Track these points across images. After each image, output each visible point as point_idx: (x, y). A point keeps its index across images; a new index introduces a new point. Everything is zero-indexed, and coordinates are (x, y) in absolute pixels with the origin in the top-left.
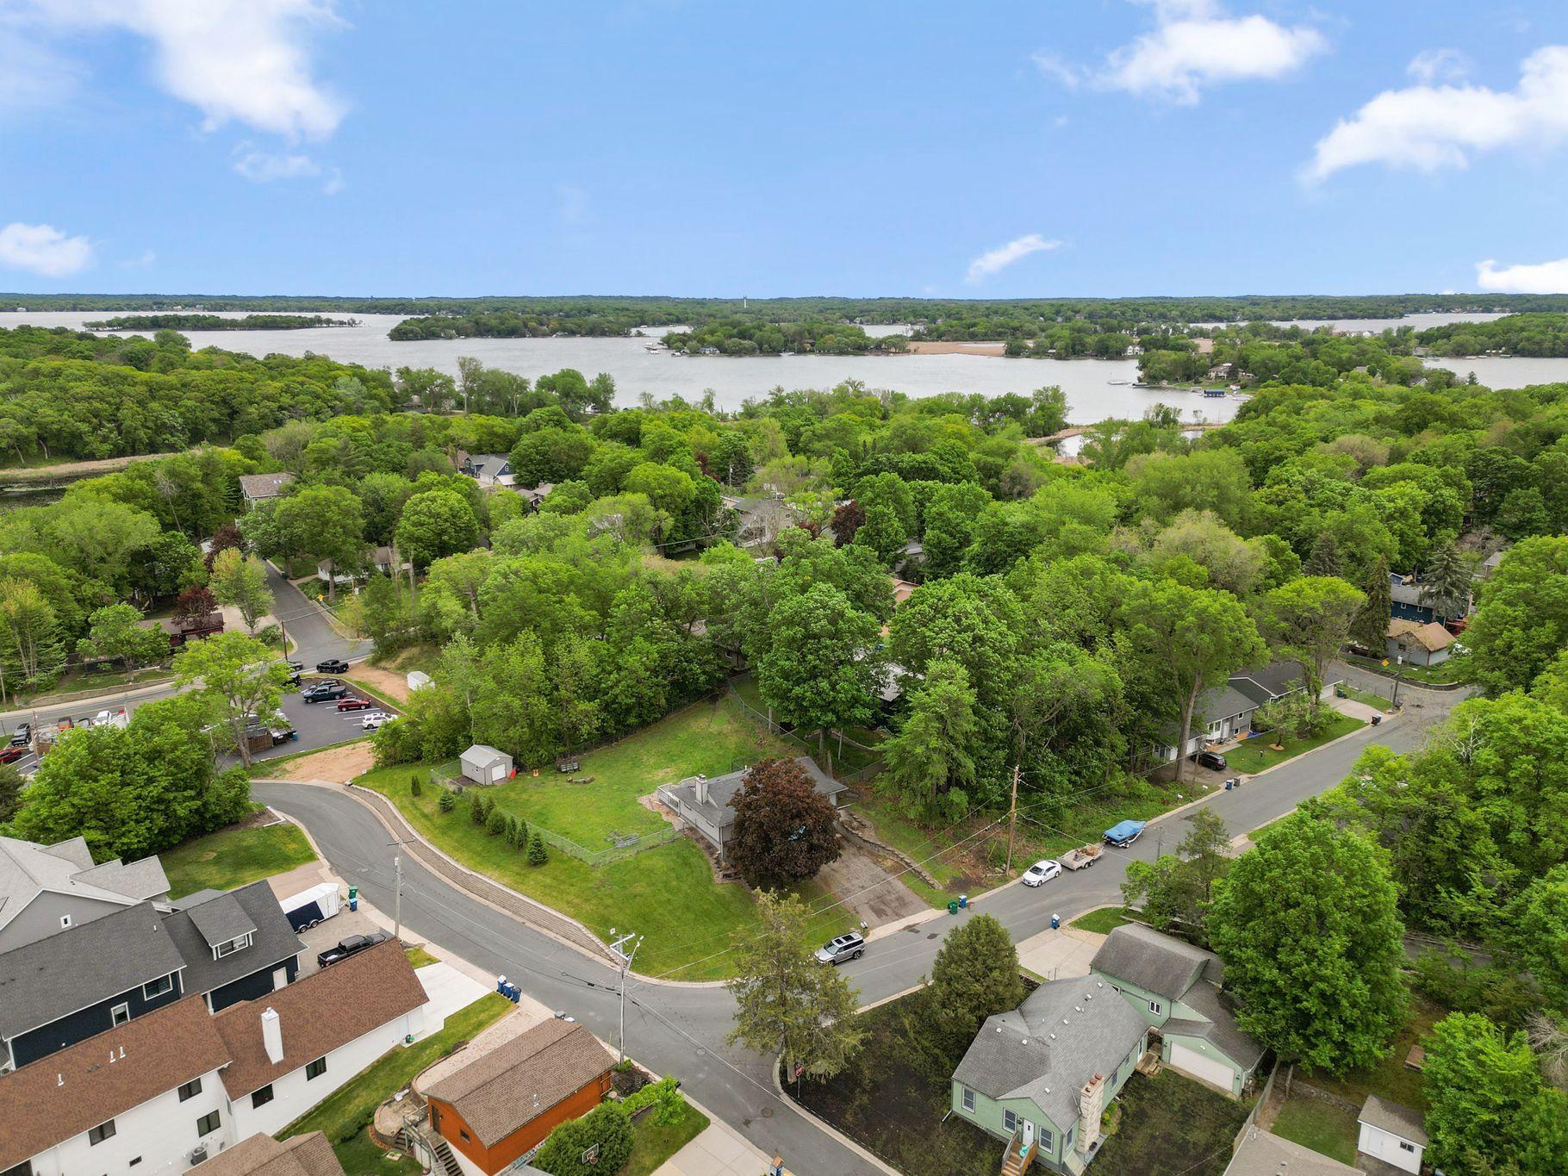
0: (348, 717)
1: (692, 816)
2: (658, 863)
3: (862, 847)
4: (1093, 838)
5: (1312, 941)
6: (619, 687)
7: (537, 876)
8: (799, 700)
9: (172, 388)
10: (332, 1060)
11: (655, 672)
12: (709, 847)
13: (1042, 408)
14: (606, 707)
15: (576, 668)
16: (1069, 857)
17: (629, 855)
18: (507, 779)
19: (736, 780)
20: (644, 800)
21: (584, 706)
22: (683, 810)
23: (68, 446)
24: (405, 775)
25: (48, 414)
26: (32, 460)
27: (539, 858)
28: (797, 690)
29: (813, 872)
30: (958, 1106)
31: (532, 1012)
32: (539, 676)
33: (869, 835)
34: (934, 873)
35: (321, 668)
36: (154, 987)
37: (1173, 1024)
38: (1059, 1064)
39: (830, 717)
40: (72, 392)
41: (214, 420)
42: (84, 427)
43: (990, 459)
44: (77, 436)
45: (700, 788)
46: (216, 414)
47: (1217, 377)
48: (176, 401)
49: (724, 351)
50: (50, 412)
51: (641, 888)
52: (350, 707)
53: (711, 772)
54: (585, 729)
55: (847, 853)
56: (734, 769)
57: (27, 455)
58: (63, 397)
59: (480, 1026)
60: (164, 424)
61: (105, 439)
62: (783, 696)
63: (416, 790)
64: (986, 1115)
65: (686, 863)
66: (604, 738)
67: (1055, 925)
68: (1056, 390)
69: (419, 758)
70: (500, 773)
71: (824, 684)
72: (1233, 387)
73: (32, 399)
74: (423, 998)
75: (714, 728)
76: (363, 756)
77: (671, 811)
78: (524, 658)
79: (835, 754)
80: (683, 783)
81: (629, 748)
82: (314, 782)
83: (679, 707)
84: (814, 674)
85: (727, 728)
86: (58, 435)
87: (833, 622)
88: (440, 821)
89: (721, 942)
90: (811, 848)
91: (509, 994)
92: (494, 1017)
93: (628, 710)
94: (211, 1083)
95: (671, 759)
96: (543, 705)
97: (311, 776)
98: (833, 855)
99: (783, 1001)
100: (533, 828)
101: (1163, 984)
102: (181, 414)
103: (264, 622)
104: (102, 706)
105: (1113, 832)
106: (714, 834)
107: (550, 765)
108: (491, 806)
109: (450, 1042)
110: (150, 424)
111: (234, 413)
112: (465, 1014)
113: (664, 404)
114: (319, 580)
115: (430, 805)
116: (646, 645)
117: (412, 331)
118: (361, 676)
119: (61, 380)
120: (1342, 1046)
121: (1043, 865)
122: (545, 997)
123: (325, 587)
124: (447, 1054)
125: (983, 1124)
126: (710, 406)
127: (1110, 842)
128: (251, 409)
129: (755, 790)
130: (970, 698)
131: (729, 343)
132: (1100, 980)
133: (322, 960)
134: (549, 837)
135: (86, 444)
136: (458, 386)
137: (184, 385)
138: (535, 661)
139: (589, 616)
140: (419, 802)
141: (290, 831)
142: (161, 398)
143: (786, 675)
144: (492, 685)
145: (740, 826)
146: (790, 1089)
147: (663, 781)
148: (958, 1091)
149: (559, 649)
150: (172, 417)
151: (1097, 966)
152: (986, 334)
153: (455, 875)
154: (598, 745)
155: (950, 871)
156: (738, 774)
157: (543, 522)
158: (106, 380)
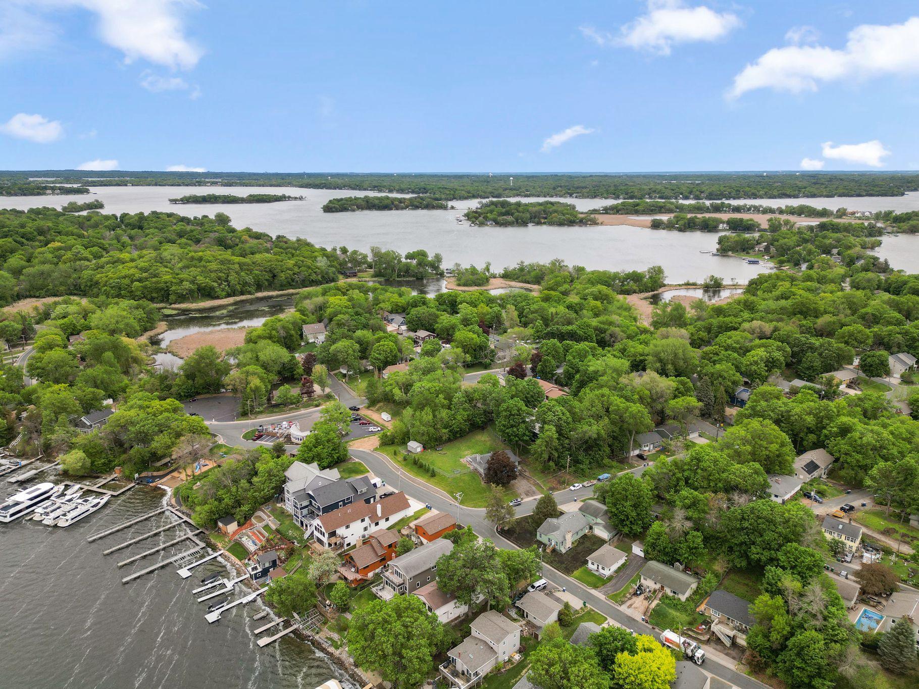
0: (364, 427)
1: (476, 465)
2: (466, 478)
3: (524, 477)
4: (595, 479)
5: (623, 502)
6: (455, 424)
7: (432, 479)
8: (508, 433)
9: (248, 265)
10: (391, 518)
11: (465, 421)
12: (481, 474)
13: (651, 277)
14: (450, 431)
15: (442, 419)
16: (585, 484)
17: (458, 475)
18: (421, 451)
19: (488, 456)
20: (461, 460)
21: (444, 431)
22: (473, 463)
23: (207, 293)
24: (391, 449)
25: (200, 279)
26: (194, 300)
27: (433, 475)
28: (507, 431)
29: (508, 483)
30: (538, 538)
31: (434, 512)
32: (431, 421)
33: (527, 474)
34: (544, 485)
35: (351, 409)
36: (348, 499)
37: (597, 524)
38: (562, 529)
39: (517, 439)
40: (209, 268)
41: (266, 280)
42: (215, 284)
43: (602, 326)
44: (212, 288)
45: (478, 457)
46: (268, 278)
47: (759, 250)
48: (251, 271)
49: (498, 223)
50: (202, 278)
51: (461, 484)
52: (363, 424)
53: (481, 453)
54: (444, 438)
55: (519, 478)
56: (488, 452)
57: (193, 297)
58: (206, 272)
59: (423, 514)
60: (246, 282)
61: (223, 290)
62: (504, 432)
63: (395, 453)
64: (544, 539)
65: (474, 478)
66: (449, 440)
67: (575, 501)
68: (660, 267)
69: (393, 443)
70: (419, 450)
71: (515, 429)
72: (766, 258)
73: (194, 271)
74: (410, 506)
75: (483, 439)
76: (375, 441)
77: (469, 464)
78: (427, 415)
79: (519, 449)
80: (474, 456)
81: (457, 443)
82: (361, 449)
83: (472, 431)
84: (512, 426)
85: (487, 439)
86: (204, 289)
87: (518, 411)
88: (404, 463)
89: (482, 498)
90: (508, 476)
91: (429, 508)
92: (426, 513)
93: (457, 432)
94: (367, 519)
95: (469, 448)
96: (432, 430)
97: (359, 447)
98: (515, 478)
99: (497, 510)
100: (431, 467)
101: (595, 513)
102: (253, 277)
103: (327, 390)
104: (284, 419)
105: (601, 477)
106: (482, 471)
107: (434, 448)
108: (419, 460)
109: (417, 516)
110: (241, 282)
111: (274, 276)
112: (419, 511)
113: (466, 270)
114: (341, 373)
115: (400, 458)
116: (464, 413)
117: (334, 207)
118: (364, 412)
119: (203, 263)
120: (631, 528)
121: (576, 485)
122: (437, 509)
123: (344, 376)
124: (416, 519)
125: (544, 542)
126: (488, 270)
127: (599, 480)
128: (282, 274)
129: (493, 459)
130: (556, 436)
131: (500, 218)
132: (580, 513)
133: (381, 497)
134: (436, 469)
135: (216, 292)
136: (369, 259)
137: (253, 263)
138: (431, 417)
139: (446, 402)
140: (397, 457)
141: (360, 464)
142: (245, 270)
143: (504, 426)
144: (419, 424)
145: (489, 469)
146: (498, 532)
147: (467, 455)
148: (538, 534)
149: (437, 413)
150: (249, 279)
151: (580, 509)
152: (644, 211)
153: (410, 479)
154: (447, 442)
155: (549, 485)
156: (489, 454)
157: (426, 362)
158: (222, 262)
